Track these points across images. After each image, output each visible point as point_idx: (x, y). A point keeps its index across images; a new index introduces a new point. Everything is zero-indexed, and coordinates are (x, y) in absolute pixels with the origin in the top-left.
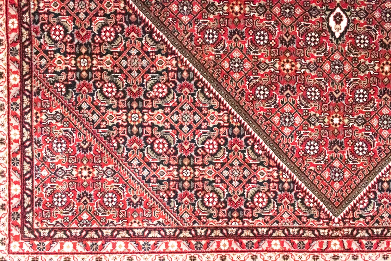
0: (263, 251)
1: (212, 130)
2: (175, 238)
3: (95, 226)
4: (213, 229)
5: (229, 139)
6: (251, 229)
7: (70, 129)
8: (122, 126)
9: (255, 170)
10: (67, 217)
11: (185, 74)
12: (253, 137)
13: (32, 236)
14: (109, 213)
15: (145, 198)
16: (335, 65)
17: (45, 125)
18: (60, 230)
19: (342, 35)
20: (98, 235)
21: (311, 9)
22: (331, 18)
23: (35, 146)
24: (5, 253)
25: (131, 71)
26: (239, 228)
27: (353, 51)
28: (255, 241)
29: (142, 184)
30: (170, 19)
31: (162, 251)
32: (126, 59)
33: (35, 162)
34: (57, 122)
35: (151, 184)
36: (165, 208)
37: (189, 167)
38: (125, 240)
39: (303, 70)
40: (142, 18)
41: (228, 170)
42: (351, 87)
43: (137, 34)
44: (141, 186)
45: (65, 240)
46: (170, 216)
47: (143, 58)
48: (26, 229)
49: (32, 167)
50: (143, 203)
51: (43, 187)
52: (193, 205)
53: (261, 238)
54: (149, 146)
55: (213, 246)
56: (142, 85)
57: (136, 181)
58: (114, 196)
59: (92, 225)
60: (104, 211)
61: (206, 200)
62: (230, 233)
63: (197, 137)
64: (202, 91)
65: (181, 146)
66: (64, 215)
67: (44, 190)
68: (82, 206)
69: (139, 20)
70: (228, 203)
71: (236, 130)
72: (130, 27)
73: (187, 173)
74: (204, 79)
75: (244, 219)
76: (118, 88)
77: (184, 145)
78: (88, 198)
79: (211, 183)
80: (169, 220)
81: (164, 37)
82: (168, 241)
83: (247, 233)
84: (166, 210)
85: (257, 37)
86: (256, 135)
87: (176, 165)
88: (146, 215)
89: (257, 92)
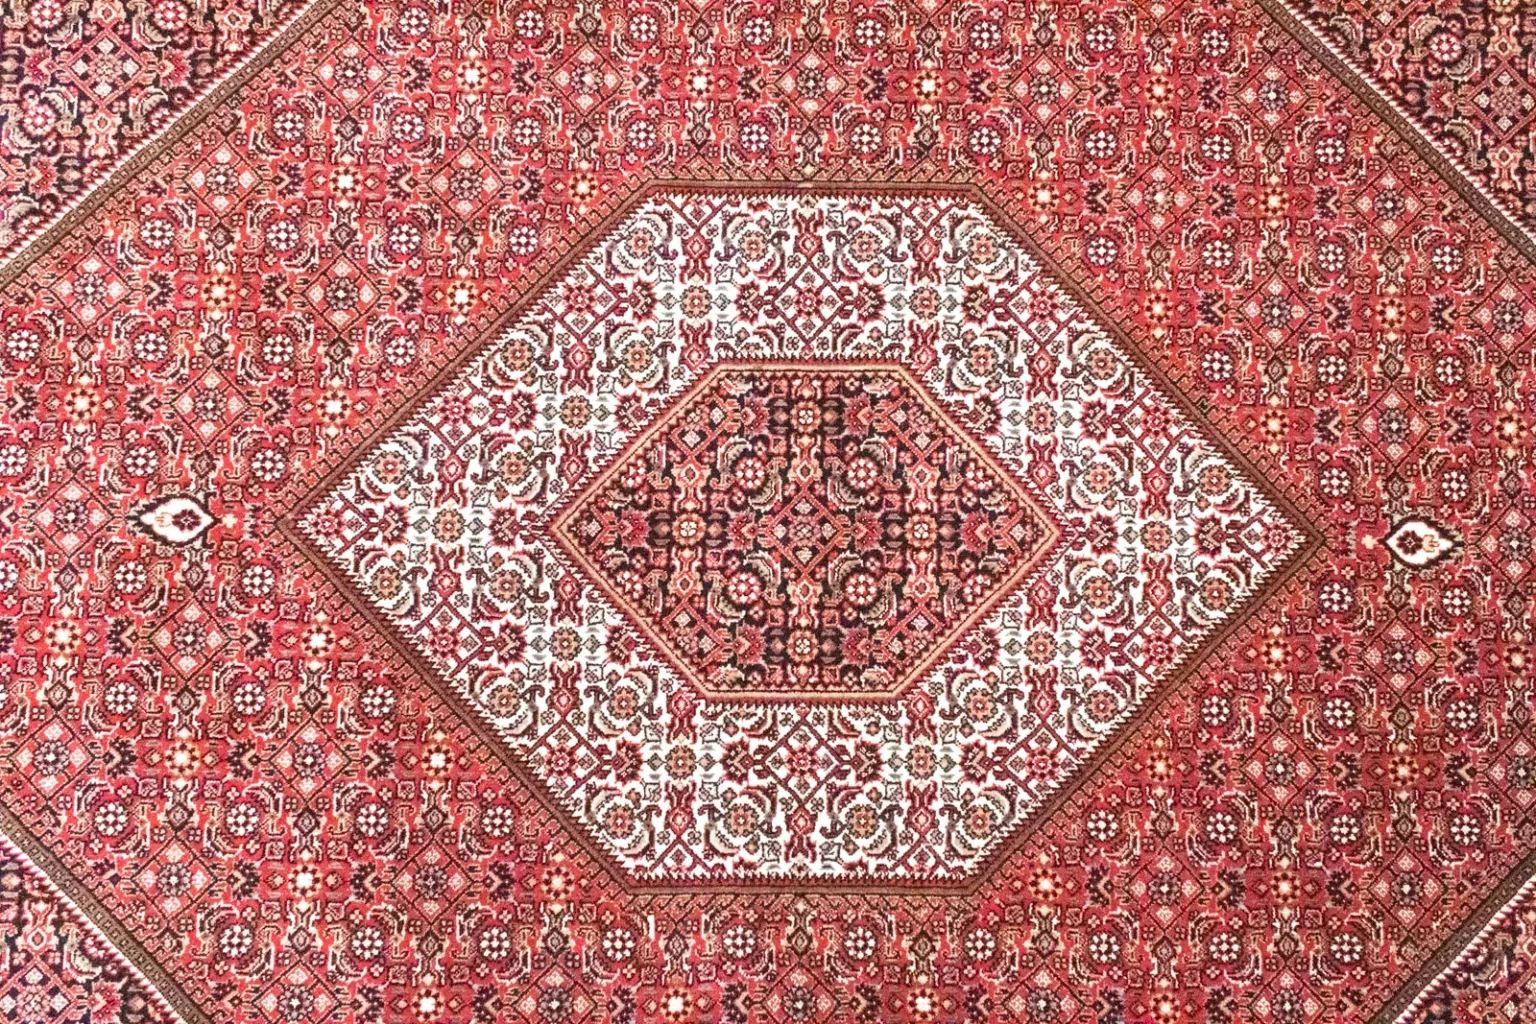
11: (74, 175)
16: (76, 512)
19: (148, 529)
21: (210, 457)
22: (188, 505)
25: (86, 59)
27: (109, 556)
30: (198, 147)
32: (115, 50)
39: (68, 438)
40: (203, 86)
42: (24, 551)
43: (170, 77)
47: (114, 86)
56: (54, 81)
64: (33, 212)
69: (199, 81)
72: (186, 62)
74: (60, 216)
76: (50, 31)
81: (160, 132)
85: (152, 337)
89: (25, 334)
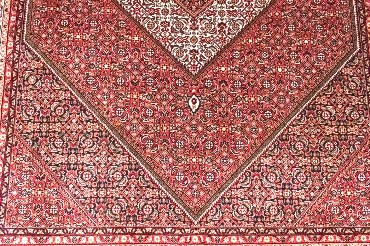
0: (149, 243)
1: (118, 166)
2: (93, 234)
3: (43, 226)
4: (117, 228)
5: (129, 172)
6: (141, 228)
7: (33, 166)
8: (64, 164)
9: (144, 191)
10: (26, 220)
11: (104, 133)
12: (143, 170)
13: (3, 234)
14: (52, 218)
15: (76, 208)
16: (193, 127)
17: (18, 164)
18: (21, 229)
19: (196, 110)
20: (44, 233)
21: (178, 96)
22: (190, 101)
23: (11, 176)
25: (72, 132)
26: (134, 228)
27: (203, 119)
28: (144, 237)
29: (74, 200)
30: (96, 103)
31: (84, 243)
32: (69, 125)
33: (10, 186)
34: (26, 162)
35: (80, 200)
37: (104, 189)
38: (61, 236)
39: (174, 131)
40: (80, 102)
41: (127, 190)
42: (203, 140)
43: (77, 111)
44: (73, 201)
45: (23, 236)
46: (91, 220)
47: (79, 125)
49: (7, 190)
50: (74, 212)
51: (13, 201)
52: (105, 213)
53: (148, 234)
54: (80, 176)
55: (117, 240)
56: (78, 140)
57: (70, 197)
58: (56, 207)
59: (41, 226)
60: (50, 217)
61: (113, 209)
62: (128, 231)
63: (109, 170)
64: (114, 143)
65: (100, 176)
66: (24, 219)
67: (14, 203)
68: (36, 214)
69: (78, 104)
70: (127, 212)
71: (133, 166)
72: (73, 107)
73: (102, 193)
74: (115, 136)
75: (137, 222)
76: (64, 142)
77: (101, 175)
78: (40, 209)
79: (117, 199)
80: (89, 222)
81: (92, 112)
82: (88, 236)
83: (139, 231)
84: (88, 216)
85: (147, 112)
86: (145, 169)
87: (96, 188)
88: (75, 220)
89: (146, 143)
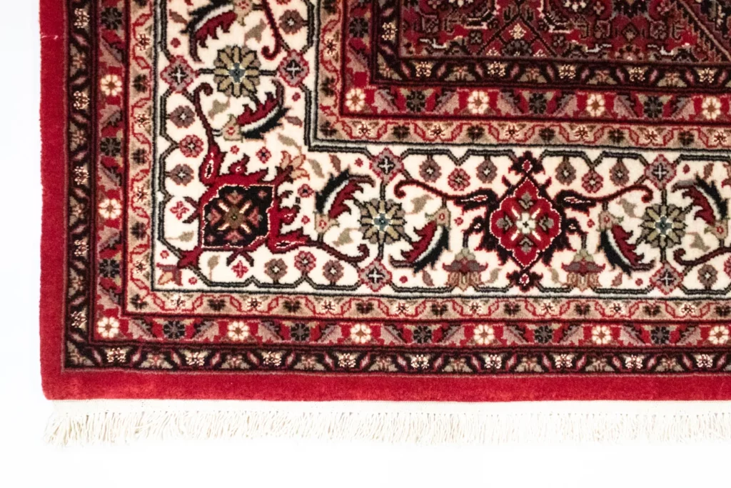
2: (717, 88)
3: (540, 54)
10: (477, 31)
13: (396, 76)
14: (571, 25)
18: (461, 62)
20: (546, 76)
24: (332, 114)
31: (687, 118)
36: (696, 19)
38: (606, 90)
46: (708, 39)
48: (381, 60)
59: (534, 52)
60: (562, 21)
66: (469, 28)
68: (512, 7)
80: (704, 47)
82: (701, 96)
84: (699, 23)
88: (654, 34)
